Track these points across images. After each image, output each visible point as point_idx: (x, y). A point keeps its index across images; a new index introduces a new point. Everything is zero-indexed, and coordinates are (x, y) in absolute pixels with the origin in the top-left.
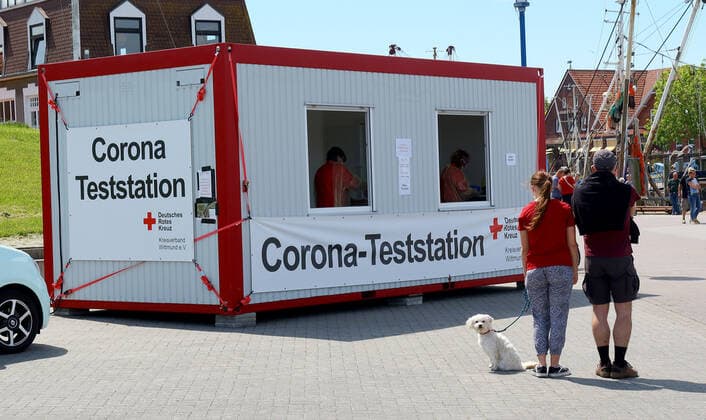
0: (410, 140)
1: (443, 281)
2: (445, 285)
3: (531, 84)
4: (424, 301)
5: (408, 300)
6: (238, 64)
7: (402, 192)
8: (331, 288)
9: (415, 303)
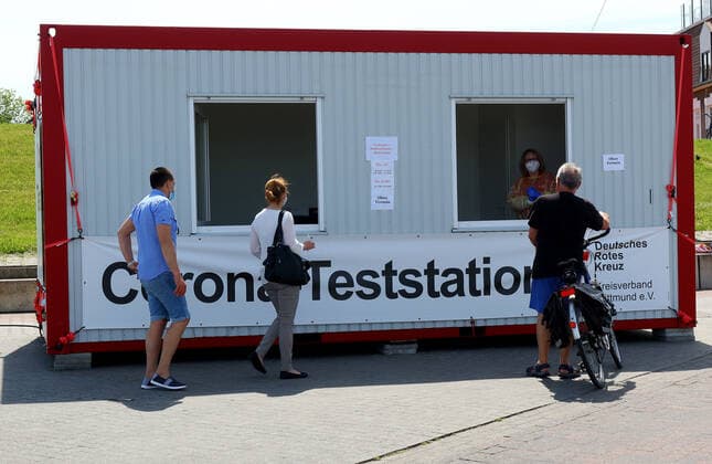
0: (396, 139)
1: (461, 325)
2: (463, 330)
3: (664, 58)
4: (418, 350)
5: (388, 346)
6: (65, 50)
7: (375, 206)
8: (233, 327)
9: (400, 351)
